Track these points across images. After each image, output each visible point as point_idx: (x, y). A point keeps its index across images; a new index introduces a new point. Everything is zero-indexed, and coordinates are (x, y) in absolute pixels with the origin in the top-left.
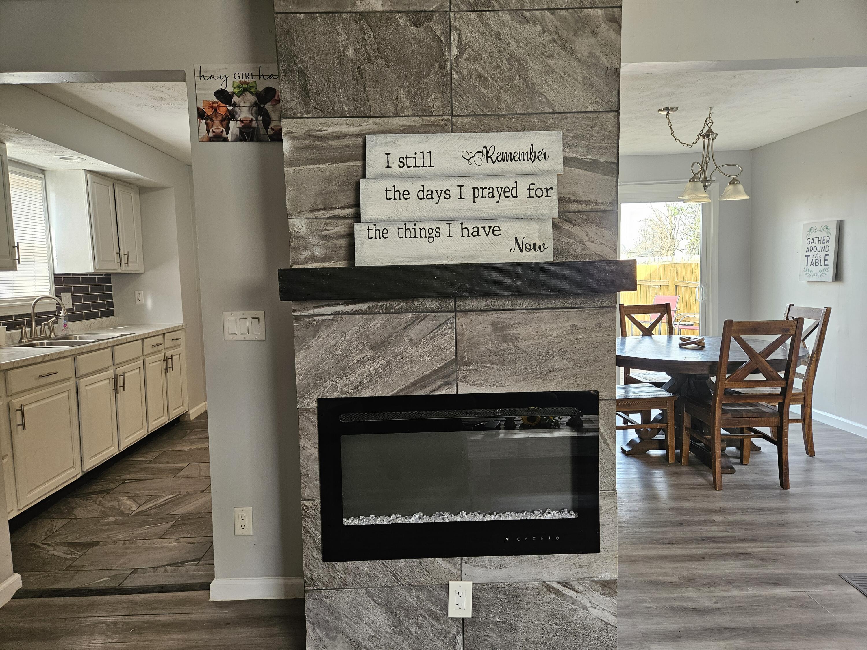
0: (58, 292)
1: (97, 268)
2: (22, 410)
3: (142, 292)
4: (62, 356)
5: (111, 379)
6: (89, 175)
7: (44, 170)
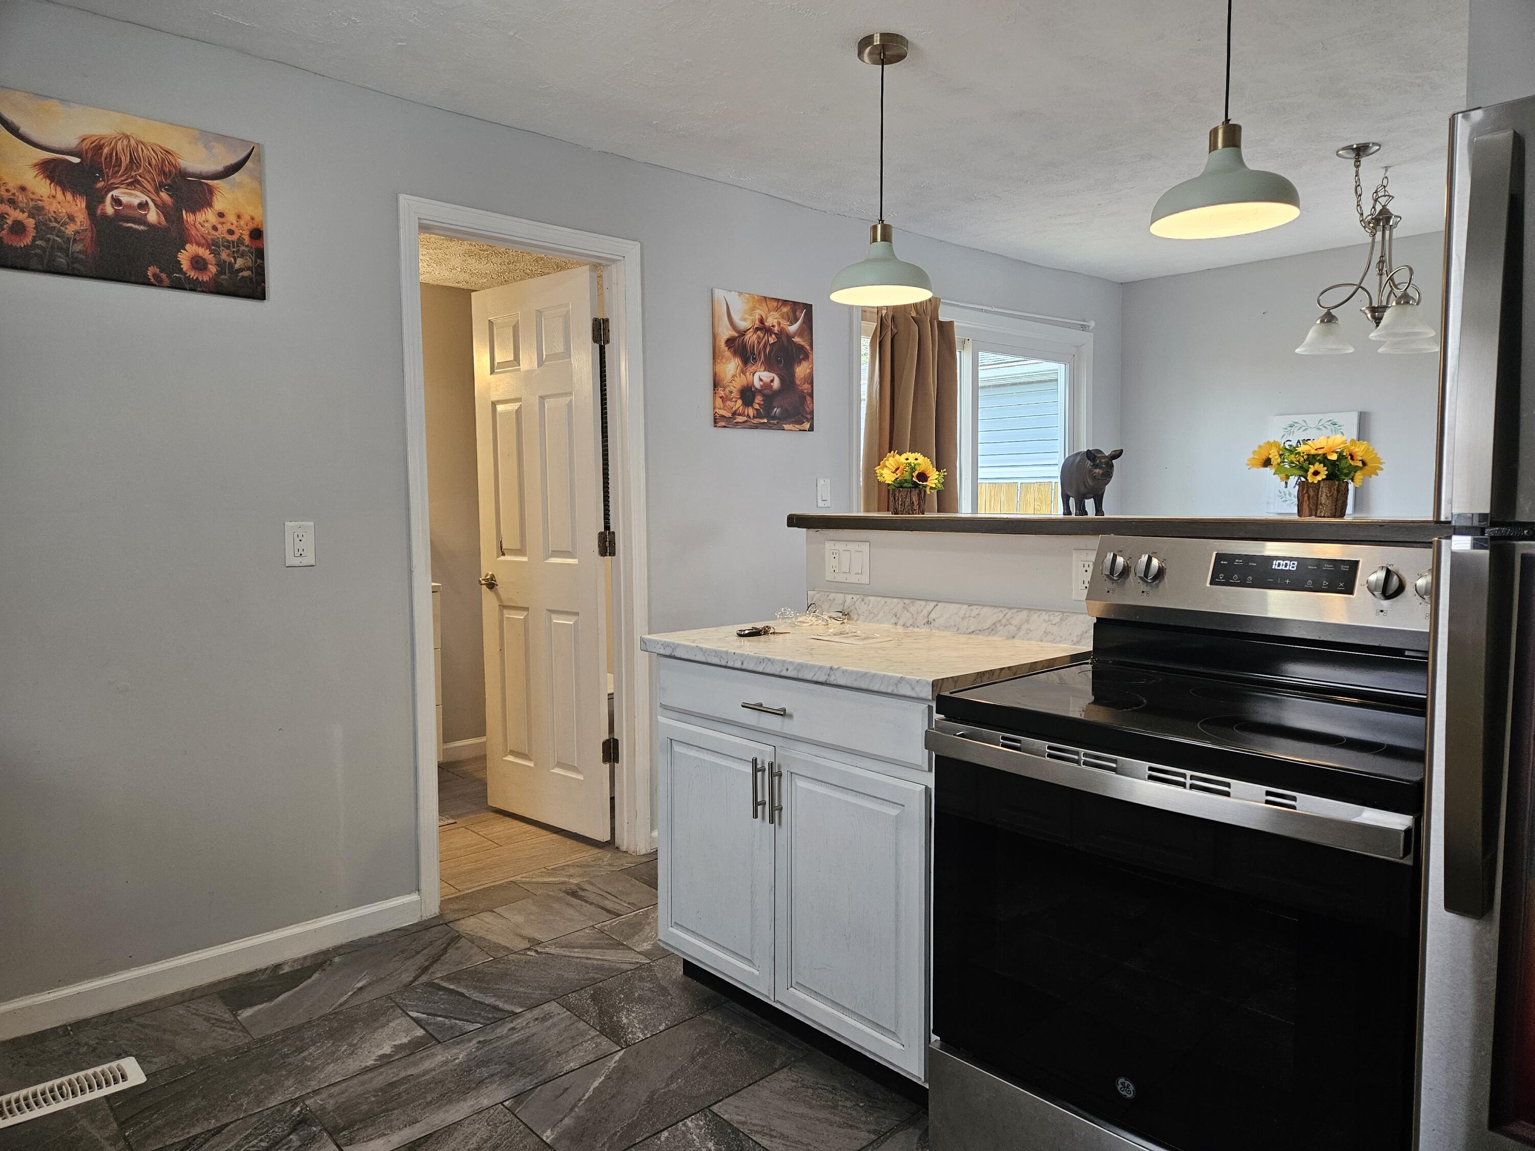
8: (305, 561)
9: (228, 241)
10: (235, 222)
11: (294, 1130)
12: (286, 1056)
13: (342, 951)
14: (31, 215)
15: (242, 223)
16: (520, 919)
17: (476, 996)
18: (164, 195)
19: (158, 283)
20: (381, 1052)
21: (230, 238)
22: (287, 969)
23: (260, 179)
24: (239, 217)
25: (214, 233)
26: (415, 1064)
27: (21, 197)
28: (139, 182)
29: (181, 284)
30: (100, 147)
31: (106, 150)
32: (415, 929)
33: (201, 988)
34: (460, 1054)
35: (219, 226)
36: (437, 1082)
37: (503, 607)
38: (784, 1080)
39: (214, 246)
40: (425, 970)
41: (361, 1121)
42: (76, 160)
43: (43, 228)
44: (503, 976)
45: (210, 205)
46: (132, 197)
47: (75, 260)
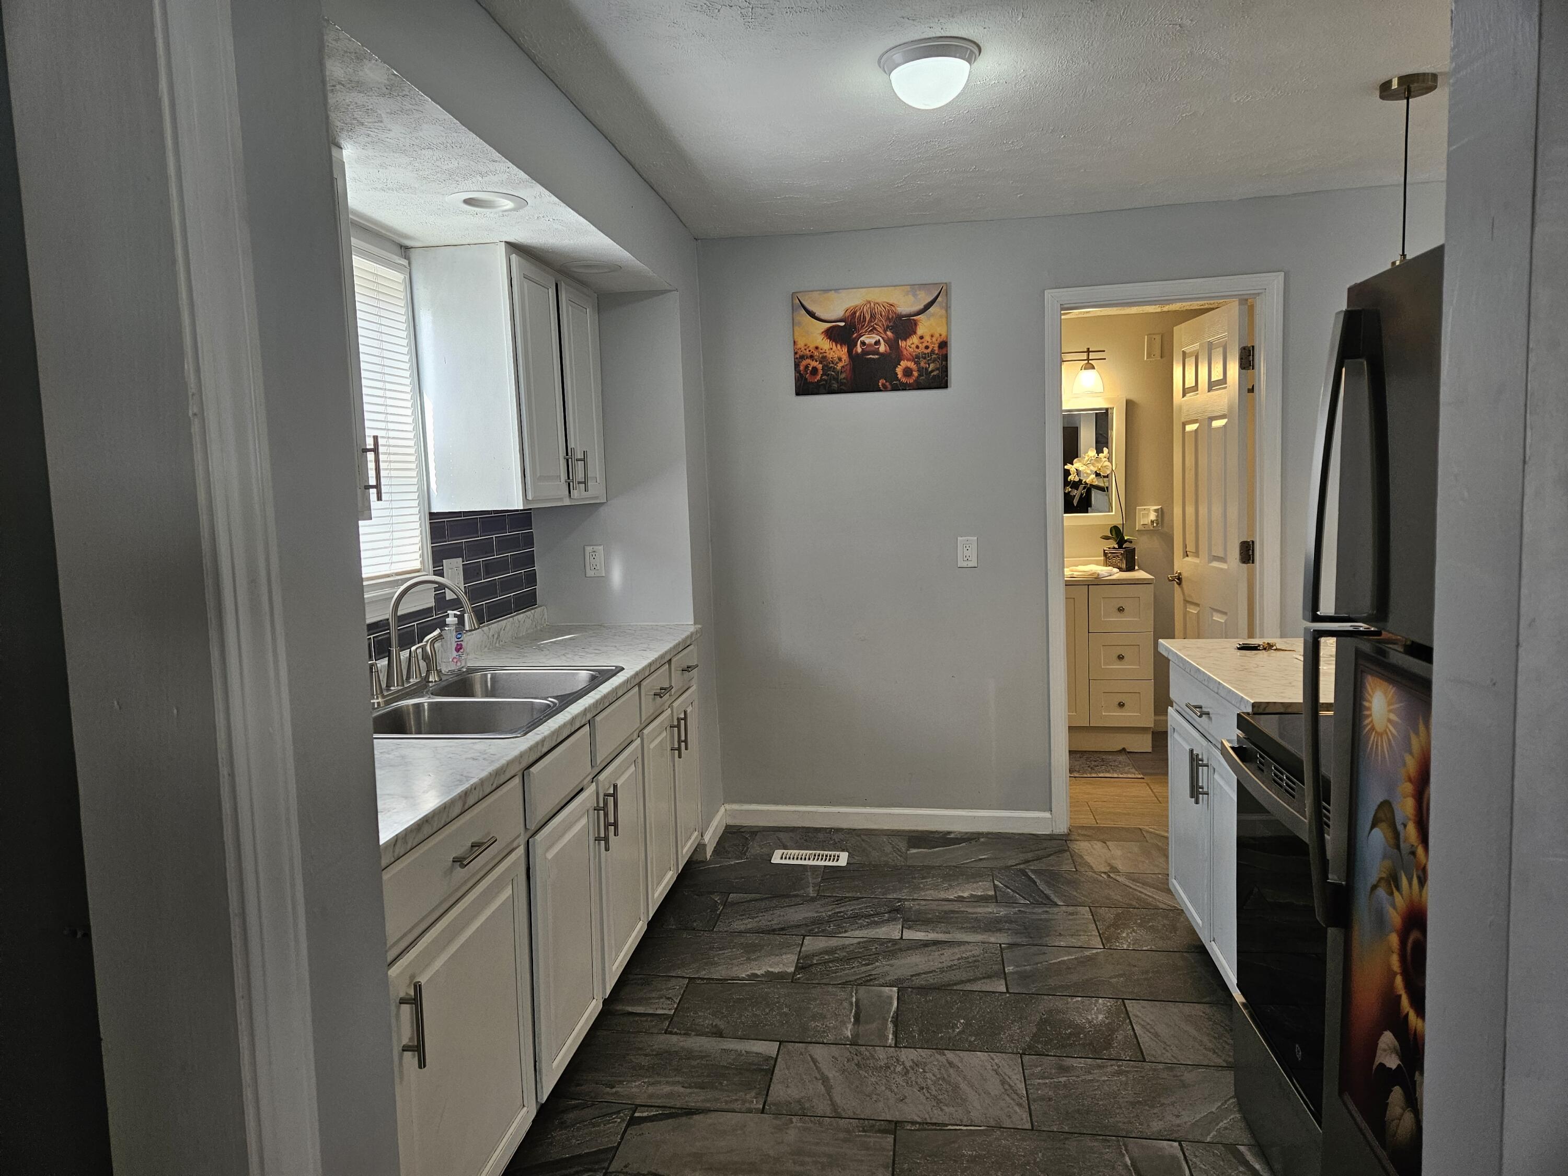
0: (439, 557)
1: (530, 498)
2: (416, 1001)
3: (601, 547)
4: (503, 778)
5: (591, 812)
6: (514, 257)
7: (407, 248)
8: (971, 564)
9: (925, 354)
10: (929, 340)
11: (889, 912)
12: (915, 878)
13: (990, 836)
14: (821, 363)
15: (934, 339)
16: (1119, 853)
17: (1042, 886)
18: (889, 333)
19: (885, 389)
20: (962, 894)
21: (926, 351)
22: (952, 836)
23: (947, 308)
24: (932, 336)
25: (917, 350)
26: (975, 907)
27: (816, 353)
28: (875, 328)
29: (898, 387)
30: (855, 313)
31: (857, 314)
32: (1044, 837)
33: (904, 831)
34: (1003, 912)
35: (920, 345)
36: (976, 919)
37: (1186, 602)
38: (1198, 1010)
39: (916, 359)
40: (1027, 862)
41: (923, 921)
42: (842, 324)
43: (826, 368)
44: (1069, 883)
45: (915, 333)
46: (870, 339)
47: (842, 384)
